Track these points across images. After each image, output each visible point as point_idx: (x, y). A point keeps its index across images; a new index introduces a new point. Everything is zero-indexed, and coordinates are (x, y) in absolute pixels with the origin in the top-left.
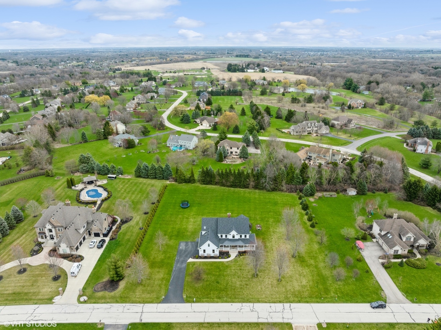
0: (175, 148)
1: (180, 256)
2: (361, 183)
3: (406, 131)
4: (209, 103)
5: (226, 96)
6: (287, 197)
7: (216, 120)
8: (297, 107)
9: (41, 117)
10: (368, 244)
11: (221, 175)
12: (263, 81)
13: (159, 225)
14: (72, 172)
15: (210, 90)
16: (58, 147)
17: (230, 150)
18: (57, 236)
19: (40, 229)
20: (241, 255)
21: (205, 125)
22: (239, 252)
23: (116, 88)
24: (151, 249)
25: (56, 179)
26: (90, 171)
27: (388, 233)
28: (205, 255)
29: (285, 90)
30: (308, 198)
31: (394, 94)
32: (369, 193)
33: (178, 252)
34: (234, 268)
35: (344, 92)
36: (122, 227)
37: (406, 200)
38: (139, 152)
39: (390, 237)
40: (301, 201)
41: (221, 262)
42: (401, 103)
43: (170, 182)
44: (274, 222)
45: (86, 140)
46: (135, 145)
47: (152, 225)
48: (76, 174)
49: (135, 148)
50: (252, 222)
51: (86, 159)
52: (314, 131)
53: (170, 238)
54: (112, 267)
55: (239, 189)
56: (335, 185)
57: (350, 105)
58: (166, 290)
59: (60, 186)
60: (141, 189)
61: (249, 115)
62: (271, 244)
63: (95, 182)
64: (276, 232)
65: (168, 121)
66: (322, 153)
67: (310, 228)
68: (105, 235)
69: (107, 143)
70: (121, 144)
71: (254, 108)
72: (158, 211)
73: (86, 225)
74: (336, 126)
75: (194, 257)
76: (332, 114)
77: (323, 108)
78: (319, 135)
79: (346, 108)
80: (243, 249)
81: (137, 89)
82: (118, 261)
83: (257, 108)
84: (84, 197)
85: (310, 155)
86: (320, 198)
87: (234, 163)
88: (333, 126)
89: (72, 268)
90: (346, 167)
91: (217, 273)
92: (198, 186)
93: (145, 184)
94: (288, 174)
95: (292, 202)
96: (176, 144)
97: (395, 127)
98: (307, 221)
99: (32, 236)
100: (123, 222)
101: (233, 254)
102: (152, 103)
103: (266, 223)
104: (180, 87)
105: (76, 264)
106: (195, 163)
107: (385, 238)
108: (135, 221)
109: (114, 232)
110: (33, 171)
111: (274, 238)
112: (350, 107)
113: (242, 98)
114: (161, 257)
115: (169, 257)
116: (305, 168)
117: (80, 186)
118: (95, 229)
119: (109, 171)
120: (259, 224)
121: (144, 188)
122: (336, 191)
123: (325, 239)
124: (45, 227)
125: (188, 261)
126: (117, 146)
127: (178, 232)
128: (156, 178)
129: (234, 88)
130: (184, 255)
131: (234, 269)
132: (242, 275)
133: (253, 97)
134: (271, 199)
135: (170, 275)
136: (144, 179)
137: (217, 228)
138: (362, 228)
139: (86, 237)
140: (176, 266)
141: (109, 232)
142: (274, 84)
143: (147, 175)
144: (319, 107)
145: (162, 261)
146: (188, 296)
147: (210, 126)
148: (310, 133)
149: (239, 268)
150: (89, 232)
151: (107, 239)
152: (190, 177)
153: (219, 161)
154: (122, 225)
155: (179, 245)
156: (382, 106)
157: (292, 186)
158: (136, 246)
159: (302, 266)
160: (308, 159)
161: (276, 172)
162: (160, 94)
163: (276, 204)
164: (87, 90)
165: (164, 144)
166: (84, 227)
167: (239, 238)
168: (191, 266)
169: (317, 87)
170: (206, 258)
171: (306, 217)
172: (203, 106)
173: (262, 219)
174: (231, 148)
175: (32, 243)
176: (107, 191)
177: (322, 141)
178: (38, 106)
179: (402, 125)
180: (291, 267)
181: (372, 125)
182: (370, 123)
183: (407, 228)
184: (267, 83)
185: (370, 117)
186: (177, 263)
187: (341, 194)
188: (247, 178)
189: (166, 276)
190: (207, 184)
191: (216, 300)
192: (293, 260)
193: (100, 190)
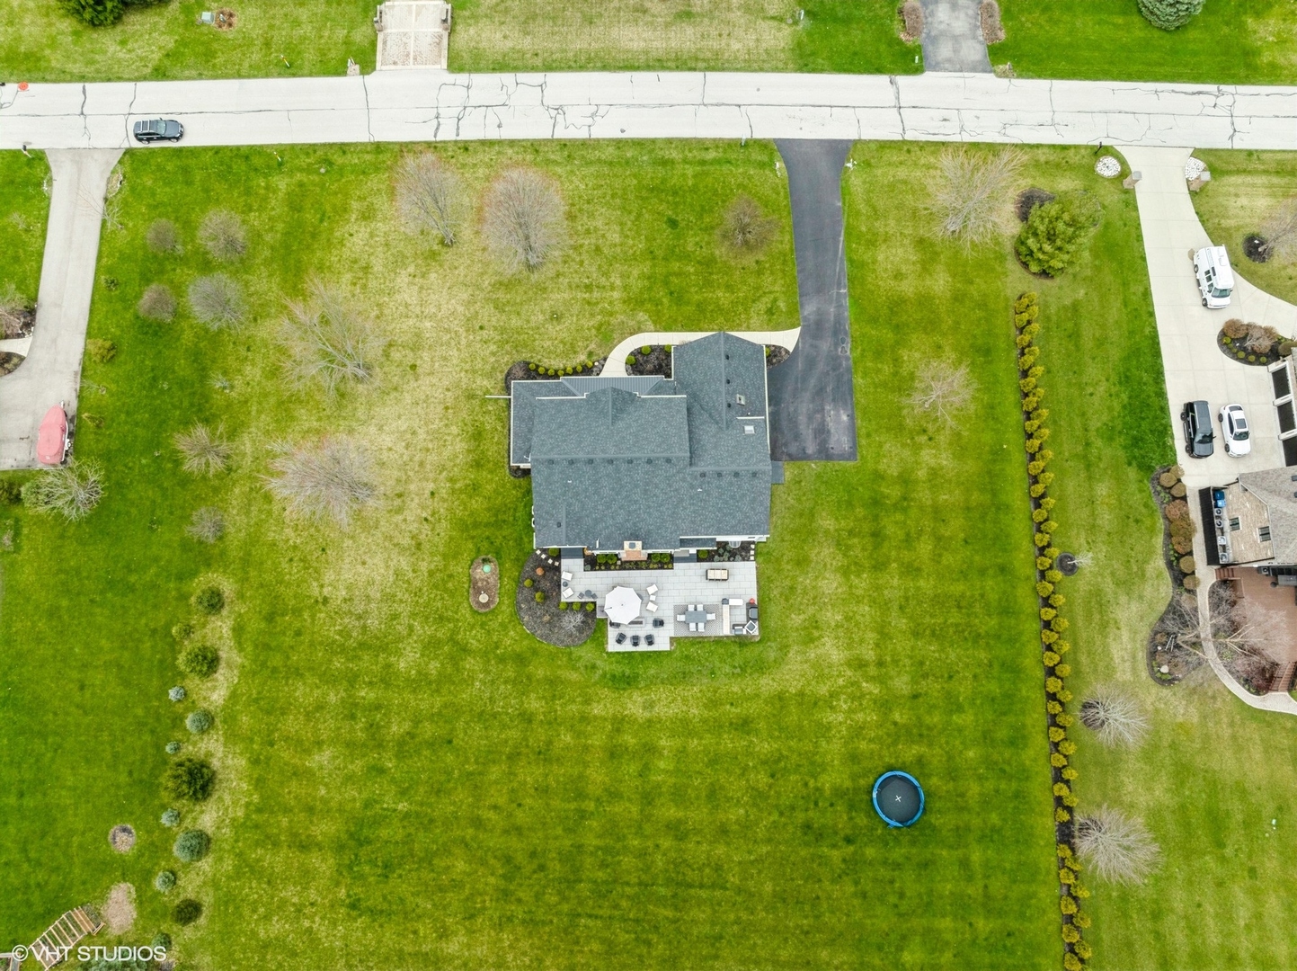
1: (835, 362)
34: (616, 295)
41: (665, 330)
44: (398, 638)
58: (850, 194)
67: (228, 585)
75: (776, 352)
91: (675, 266)
101: (614, 372)
111: (421, 501)
115: (879, 355)
120: (478, 609)
125: (797, 331)
127: (878, 536)
130: (821, 366)
131: (613, 288)
132: (581, 263)
135: (851, 261)
140: (839, 306)
146: (767, 172)
151: (1190, 472)
154: (1177, 593)
155: (854, 433)
168: (782, 304)
171: (218, 692)
173: (459, 654)
186: (839, 321)
189: (867, 257)
191: (675, 155)
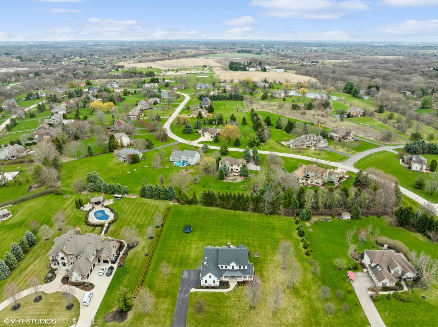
0: (178, 164)
1: (183, 286)
2: (355, 208)
3: (403, 145)
4: (211, 110)
5: (228, 101)
6: (284, 221)
7: (217, 131)
8: (297, 115)
9: (47, 126)
10: (359, 274)
11: (222, 198)
12: (264, 83)
13: (163, 251)
14: (80, 191)
15: (212, 93)
16: (65, 161)
17: (231, 168)
18: (69, 263)
19: (53, 257)
20: (240, 286)
21: (207, 137)
22: (238, 282)
23: (119, 91)
24: (156, 277)
25: (64, 197)
26: (97, 190)
27: (377, 265)
28: (207, 285)
29: (286, 93)
30: (305, 222)
31: (393, 102)
32: (363, 217)
33: (181, 281)
34: (233, 299)
35: (345, 97)
36: (128, 253)
37: (398, 226)
38: (144, 168)
39: (380, 270)
40: (297, 226)
41: (221, 292)
42: (400, 111)
43: (173, 202)
44: (271, 249)
45: (92, 154)
46: (139, 160)
47: (157, 251)
48: (83, 192)
49: (139, 163)
50: (251, 249)
51: (93, 178)
52: (313, 145)
53: (174, 266)
54: (121, 299)
55: (239, 212)
56: (330, 209)
57: (349, 113)
58: (170, 321)
59: (69, 206)
60: (146, 211)
61: (249, 125)
62: (268, 273)
63: (102, 202)
64: (273, 260)
65: (171, 130)
66: (319, 172)
67: (305, 256)
68: (113, 262)
69: (113, 157)
70: (125, 158)
71: (255, 118)
72: (162, 236)
73: (95, 253)
74: (335, 138)
75: (196, 287)
76: (332, 123)
77: (323, 116)
78: (317, 149)
79: (346, 116)
80: (242, 280)
81: (140, 92)
82: (127, 293)
83: (258, 119)
84: (93, 219)
85: (308, 174)
86: (316, 222)
87: (234, 182)
88: (332, 138)
89: (84, 298)
90: (341, 192)
91: (218, 305)
92: (200, 208)
93: (149, 205)
94: (286, 199)
95: (288, 227)
96: (179, 159)
97: (393, 139)
98: (302, 249)
99: (45, 261)
100: (130, 247)
101: (233, 284)
102: (155, 108)
103: (263, 250)
104: (182, 89)
105: (87, 293)
106: (197, 182)
107: (375, 270)
108: (141, 246)
109: (121, 258)
110: (43, 189)
111: (271, 266)
112: (349, 116)
113: (243, 104)
114: (165, 286)
115: (173, 287)
116: (302, 192)
117: (87, 207)
118: (104, 256)
119: (115, 191)
120: (258, 252)
121: (149, 210)
122: (332, 214)
123: (318, 270)
124: (58, 256)
125: (191, 291)
126: (122, 160)
127: (182, 259)
128: (160, 198)
129: (235, 91)
130: (187, 285)
131: (233, 301)
132: (241, 306)
133: (254, 102)
134: (268, 223)
135: (174, 305)
136: (148, 199)
137: (218, 258)
138: (354, 257)
139: (96, 264)
140: (180, 296)
141: (117, 257)
142: (275, 86)
143: (152, 195)
144: (318, 115)
145: (167, 291)
147: (212, 137)
148: (309, 147)
149: (237, 299)
150: (98, 258)
151: (115, 266)
152: (193, 199)
153: (220, 179)
154: (128, 250)
155: (182, 274)
156: (381, 114)
157: (289, 210)
158: (142, 275)
159: (296, 297)
160: (306, 177)
161: (275, 197)
162: (163, 98)
163: (273, 229)
164: (90, 92)
165: (167, 158)
166: (94, 255)
167: (238, 268)
168: (193, 296)
169: (318, 90)
170: (207, 287)
171: (302, 244)
172: (205, 114)
173: (260, 247)
174: (232, 166)
175: (46, 269)
176: (114, 213)
177: (320, 156)
178: (44, 111)
179: (400, 137)
180: (286, 299)
181: (370, 136)
182: (369, 134)
183: (396, 260)
184: (268, 86)
185: (369, 127)
186: (181, 293)
187: (336, 218)
188: (247, 202)
189: (170, 306)
190: (208, 206)
192: (288, 291)
193: (107, 211)
